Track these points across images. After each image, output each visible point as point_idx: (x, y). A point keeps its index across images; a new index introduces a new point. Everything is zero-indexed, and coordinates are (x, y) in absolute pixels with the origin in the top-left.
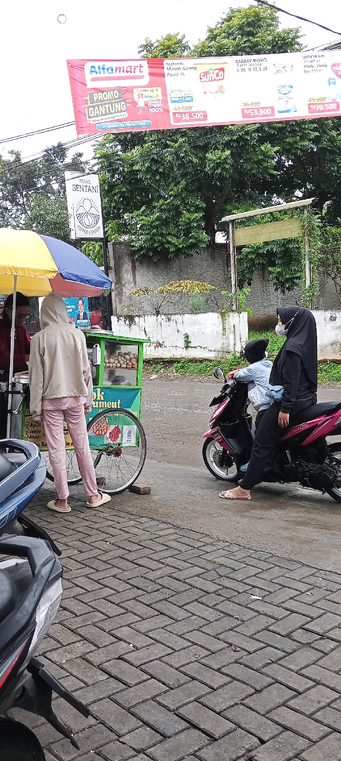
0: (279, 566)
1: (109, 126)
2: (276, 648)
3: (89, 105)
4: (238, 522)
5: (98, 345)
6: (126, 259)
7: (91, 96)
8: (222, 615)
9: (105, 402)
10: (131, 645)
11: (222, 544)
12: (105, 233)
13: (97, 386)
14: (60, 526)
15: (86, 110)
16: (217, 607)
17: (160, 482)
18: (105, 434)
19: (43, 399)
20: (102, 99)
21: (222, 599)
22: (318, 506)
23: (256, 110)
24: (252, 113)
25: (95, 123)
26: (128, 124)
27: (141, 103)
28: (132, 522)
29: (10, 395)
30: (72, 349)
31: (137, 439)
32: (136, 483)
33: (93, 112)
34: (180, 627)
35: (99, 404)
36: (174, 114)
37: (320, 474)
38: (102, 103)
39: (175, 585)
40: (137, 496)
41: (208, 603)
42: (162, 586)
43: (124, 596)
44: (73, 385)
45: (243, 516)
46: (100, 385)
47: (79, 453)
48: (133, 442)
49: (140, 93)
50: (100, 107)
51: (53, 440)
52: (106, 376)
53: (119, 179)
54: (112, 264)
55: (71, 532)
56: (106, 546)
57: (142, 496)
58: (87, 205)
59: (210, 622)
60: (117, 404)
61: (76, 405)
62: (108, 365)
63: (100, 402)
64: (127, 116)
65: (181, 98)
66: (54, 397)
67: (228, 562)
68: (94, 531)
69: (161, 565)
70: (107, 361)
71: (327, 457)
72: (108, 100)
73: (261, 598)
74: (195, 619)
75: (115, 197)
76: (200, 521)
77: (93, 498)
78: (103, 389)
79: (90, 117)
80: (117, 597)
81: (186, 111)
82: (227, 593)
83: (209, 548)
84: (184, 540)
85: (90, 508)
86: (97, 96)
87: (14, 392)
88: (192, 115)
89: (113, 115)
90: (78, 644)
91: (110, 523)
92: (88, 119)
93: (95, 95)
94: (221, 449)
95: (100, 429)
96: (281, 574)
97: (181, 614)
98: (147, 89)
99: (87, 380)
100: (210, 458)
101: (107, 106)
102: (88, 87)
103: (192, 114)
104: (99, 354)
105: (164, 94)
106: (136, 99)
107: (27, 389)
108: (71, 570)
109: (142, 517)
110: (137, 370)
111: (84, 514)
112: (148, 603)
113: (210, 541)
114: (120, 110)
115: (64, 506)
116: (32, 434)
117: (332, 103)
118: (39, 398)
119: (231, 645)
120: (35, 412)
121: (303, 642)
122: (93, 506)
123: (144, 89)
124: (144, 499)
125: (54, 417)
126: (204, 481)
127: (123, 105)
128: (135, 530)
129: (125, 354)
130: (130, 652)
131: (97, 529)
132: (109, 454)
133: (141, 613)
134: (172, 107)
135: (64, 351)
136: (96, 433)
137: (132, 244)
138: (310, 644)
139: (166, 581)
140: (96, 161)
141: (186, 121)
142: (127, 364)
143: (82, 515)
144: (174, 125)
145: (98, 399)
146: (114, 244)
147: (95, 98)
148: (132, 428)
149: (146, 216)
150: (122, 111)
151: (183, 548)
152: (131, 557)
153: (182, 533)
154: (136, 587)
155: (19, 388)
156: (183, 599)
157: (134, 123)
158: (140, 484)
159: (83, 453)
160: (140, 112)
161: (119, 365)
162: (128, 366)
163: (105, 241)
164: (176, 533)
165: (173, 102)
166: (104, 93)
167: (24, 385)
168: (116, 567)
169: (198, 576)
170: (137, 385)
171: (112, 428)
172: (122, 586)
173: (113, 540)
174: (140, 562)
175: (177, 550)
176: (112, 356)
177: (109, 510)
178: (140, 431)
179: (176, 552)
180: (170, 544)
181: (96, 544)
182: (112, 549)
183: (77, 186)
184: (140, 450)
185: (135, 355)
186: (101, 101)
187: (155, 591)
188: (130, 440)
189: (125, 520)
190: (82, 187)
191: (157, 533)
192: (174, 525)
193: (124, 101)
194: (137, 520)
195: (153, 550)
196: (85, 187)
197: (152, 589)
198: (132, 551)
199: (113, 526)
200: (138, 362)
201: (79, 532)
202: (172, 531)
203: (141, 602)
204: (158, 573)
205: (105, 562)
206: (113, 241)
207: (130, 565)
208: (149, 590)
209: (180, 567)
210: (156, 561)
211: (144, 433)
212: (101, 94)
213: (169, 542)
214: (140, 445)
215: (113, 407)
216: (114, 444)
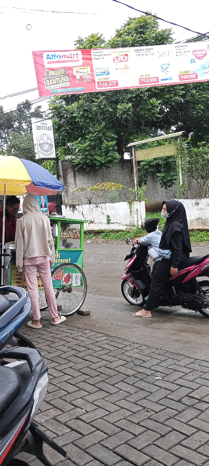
0: (171, 358)
1: (59, 91)
2: (172, 409)
3: (46, 78)
4: (145, 331)
5: (56, 225)
6: (70, 170)
7: (48, 73)
8: (138, 389)
9: (61, 260)
10: (84, 410)
11: (136, 345)
12: (57, 155)
14: (36, 337)
15: (45, 81)
16: (135, 385)
17: (96, 307)
18: (62, 279)
19: (24, 258)
20: (54, 75)
21: (138, 379)
22: (193, 319)
23: (148, 79)
24: (145, 81)
25: (50, 89)
26: (70, 89)
27: (78, 77)
28: (80, 333)
29: (3, 257)
30: (42, 227)
31: (81, 281)
32: (81, 309)
33: (49, 83)
34: (113, 398)
35: (57, 260)
36: (98, 83)
37: (193, 300)
39: (108, 371)
40: (82, 317)
41: (128, 382)
42: (101, 372)
43: (77, 380)
44: (42, 250)
45: (147, 327)
46: (58, 249)
47: (47, 291)
48: (79, 284)
49: (77, 70)
51: (31, 284)
52: (61, 243)
53: (64, 122)
54: (61, 174)
55: (43, 341)
56: (65, 349)
57: (85, 316)
58: (45, 138)
59: (131, 394)
60: (69, 260)
61: (44, 262)
62: (62, 236)
63: (58, 260)
64: (69, 85)
65: (102, 73)
66: (30, 257)
67: (140, 357)
68: (57, 339)
69: (99, 360)
70: (62, 234)
71: (198, 290)
72: (57, 75)
73: (161, 378)
74: (122, 392)
75: (62, 133)
76: (122, 331)
77: (56, 319)
78: (59, 251)
79: (47, 86)
80: (73, 380)
81: (105, 80)
82: (140, 376)
83: (128, 348)
84: (113, 343)
85: (54, 325)
86: (52, 73)
87: (5, 255)
88: (109, 84)
89: (61, 84)
90: (51, 410)
91: (67, 334)
92: (46, 87)
93: (50, 72)
94: (133, 286)
95: (58, 276)
96: (173, 363)
97: (113, 390)
98: (81, 68)
99: (51, 246)
100: (126, 292)
101: (57, 79)
102: (46, 67)
103: (109, 82)
104: (57, 230)
105: (92, 71)
106: (75, 75)
107: (14, 253)
109: (86, 330)
110: (80, 239)
111: (50, 329)
112: (92, 384)
113: (128, 343)
114: (65, 81)
115: (38, 325)
116: (17, 280)
117: (193, 74)
118: (22, 258)
119: (144, 408)
120: (19, 266)
121: (189, 404)
122: (55, 324)
123: (80, 68)
124: (87, 319)
125: (31, 270)
126: (123, 306)
127: (67, 78)
128: (82, 338)
129: (73, 229)
130: (83, 414)
131: (59, 338)
132: (64, 291)
133: (89, 390)
134: (97, 79)
135: (36, 229)
136: (56, 279)
137: (73, 161)
138: (192, 405)
139: (103, 370)
140: (50, 111)
141: (105, 87)
142: (74, 236)
143: (49, 330)
144: (98, 89)
145: (57, 257)
146: (62, 161)
147: (50, 74)
148: (78, 275)
149: (81, 144)
150: (66, 82)
151: (112, 348)
152: (80, 355)
153: (111, 339)
154: (84, 373)
155: (9, 252)
156: (114, 380)
157: (74, 89)
158: (84, 309)
159: (49, 291)
160: (77, 82)
161: (69, 236)
162: (75, 237)
163: (57, 159)
164: (107, 339)
165: (97, 75)
166: (56, 71)
167: (12, 250)
168: (72, 362)
169: (122, 366)
170: (80, 248)
171: (65, 275)
172: (76, 374)
173: (69, 345)
174: (86, 358)
175: (108, 350)
176: (65, 231)
177: (65, 326)
178: (83, 277)
179: (108, 351)
180: (104, 346)
181: (59, 348)
182: (69, 351)
183: (39, 127)
184: (83, 288)
185: (79, 230)
186: (54, 76)
187: (96, 376)
188: (77, 282)
189: (75, 332)
190: (42, 127)
191: (96, 339)
192: (106, 334)
193: (68, 75)
194: (83, 332)
195: (93, 350)
196: (43, 127)
197: (94, 374)
198: (81, 351)
199: (69, 336)
200: (80, 234)
201: (48, 340)
202: (105, 338)
203: (88, 383)
204: (98, 365)
205: (65, 359)
206: (62, 159)
207: (81, 360)
208: (93, 375)
209: (111, 361)
210: (96, 357)
211: (85, 278)
212: (53, 71)
213: (103, 345)
214: (83, 285)
215: (66, 262)
216: (67, 285)
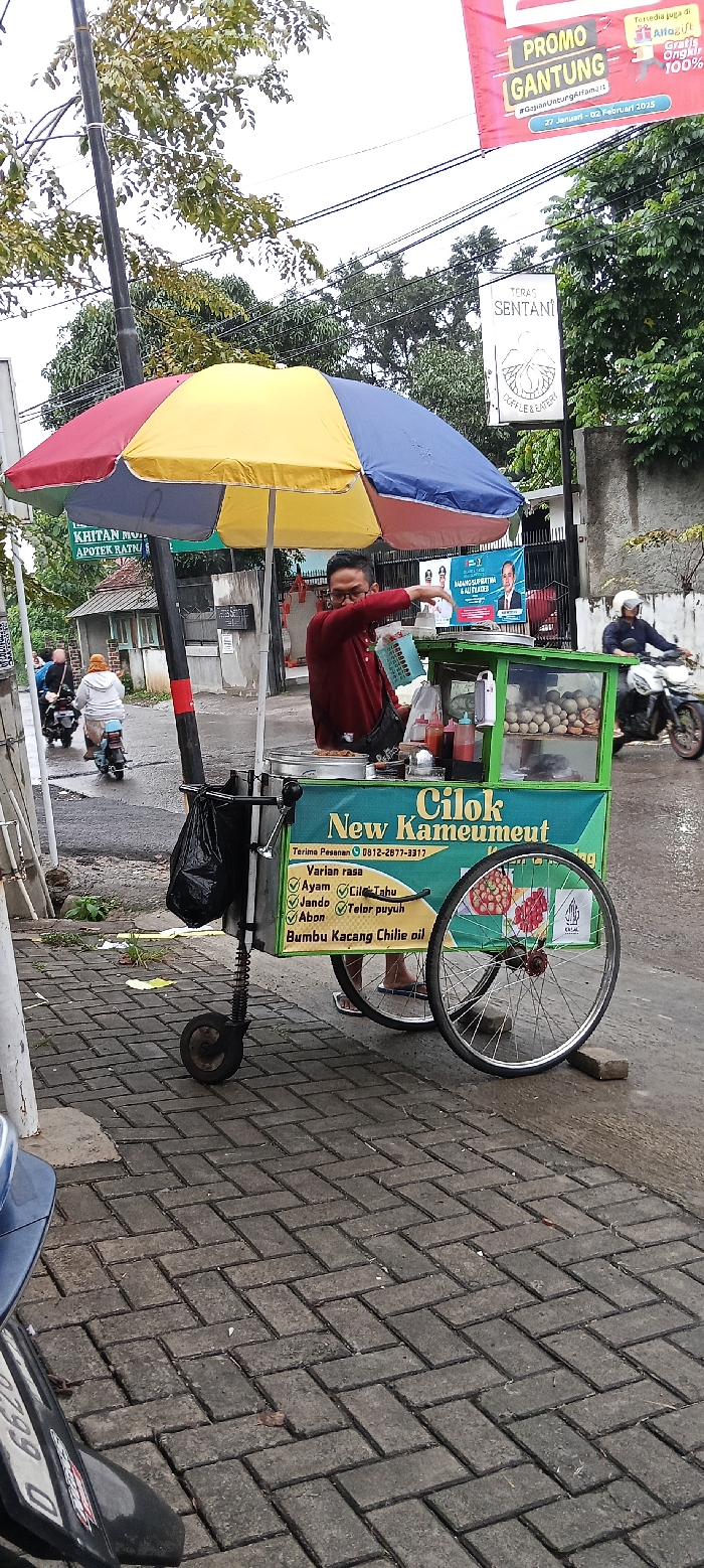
1: (563, 122)
3: (513, 71)
5: (490, 675)
6: (615, 465)
7: (518, 47)
9: (506, 828)
12: (567, 409)
13: (484, 784)
14: (360, 1172)
15: (505, 84)
17: (661, 1039)
18: (505, 910)
20: (544, 53)
25: (524, 115)
26: (610, 109)
27: (646, 53)
28: (562, 1179)
29: (256, 809)
31: (595, 926)
32: (590, 1046)
33: (520, 89)
35: (488, 831)
38: (541, 62)
39: (664, 1468)
40: (586, 1085)
42: (619, 1466)
43: (487, 1498)
46: (492, 781)
48: (584, 934)
49: (642, 24)
50: (540, 73)
52: (516, 755)
53: (604, 283)
54: (581, 478)
55: (387, 1199)
56: (471, 1266)
57: (604, 1086)
58: (527, 346)
60: (539, 832)
62: (516, 726)
63: (492, 828)
64: (606, 91)
68: (449, 1202)
69: (629, 1373)
70: (514, 716)
72: (558, 54)
75: (595, 325)
78: (499, 792)
79: (513, 103)
80: (465, 1498)
86: (535, 46)
87: (263, 802)
89: (571, 91)
91: (498, 1177)
92: (508, 108)
93: (526, 43)
95: (491, 898)
98: (659, 13)
101: (556, 69)
102: (510, 25)
104: (491, 700)
106: (631, 44)
107: (293, 792)
108: (353, 1351)
109: (592, 1165)
110: (599, 739)
111: (431, 1135)
112: (561, 1545)
114: (588, 76)
123: (653, 13)
124: (608, 1098)
127: (598, 61)
128: (564, 1214)
129: (567, 696)
131: (458, 1198)
132: (514, 964)
136: (477, 909)
137: (629, 430)
139: (634, 1447)
142: (571, 724)
143: (427, 1140)
145: (487, 818)
146: (587, 432)
147: (527, 52)
148: (581, 897)
149: (666, 363)
150: (594, 78)
152: (540, 1320)
154: (534, 1456)
155: (276, 790)
157: (626, 106)
158: (600, 1050)
160: (642, 76)
161: (546, 727)
162: (573, 730)
163: (567, 425)
164: (685, 1239)
166: (552, 36)
168: (487, 1357)
170: (597, 781)
171: (524, 895)
172: (492, 1451)
173: (496, 1244)
175: (682, 1308)
176: (529, 704)
177: (502, 1128)
178: (603, 907)
179: (681, 1320)
180: (661, 1280)
181: (444, 1255)
182: (486, 1282)
183: (507, 305)
184: (599, 956)
185: (594, 700)
186: (542, 58)
187: (592, 1489)
188: (574, 927)
189: (541, 1170)
190: (516, 305)
191: (628, 1232)
192: (681, 1206)
193: (602, 50)
194: (576, 1175)
195: (608, 1300)
196: (522, 306)
197: (583, 1475)
198: (545, 1296)
199: (505, 1189)
200: (600, 717)
201: (406, 1200)
202: (673, 1228)
203: (540, 1537)
204: (614, 1406)
205: (458, 1331)
206: (587, 425)
207: (530, 1356)
208: (574, 1479)
209: (686, 1391)
210: (612, 1348)
211: (613, 911)
212: (542, 39)
213: (662, 1273)
214: (603, 943)
215: (527, 839)
216: (529, 938)
